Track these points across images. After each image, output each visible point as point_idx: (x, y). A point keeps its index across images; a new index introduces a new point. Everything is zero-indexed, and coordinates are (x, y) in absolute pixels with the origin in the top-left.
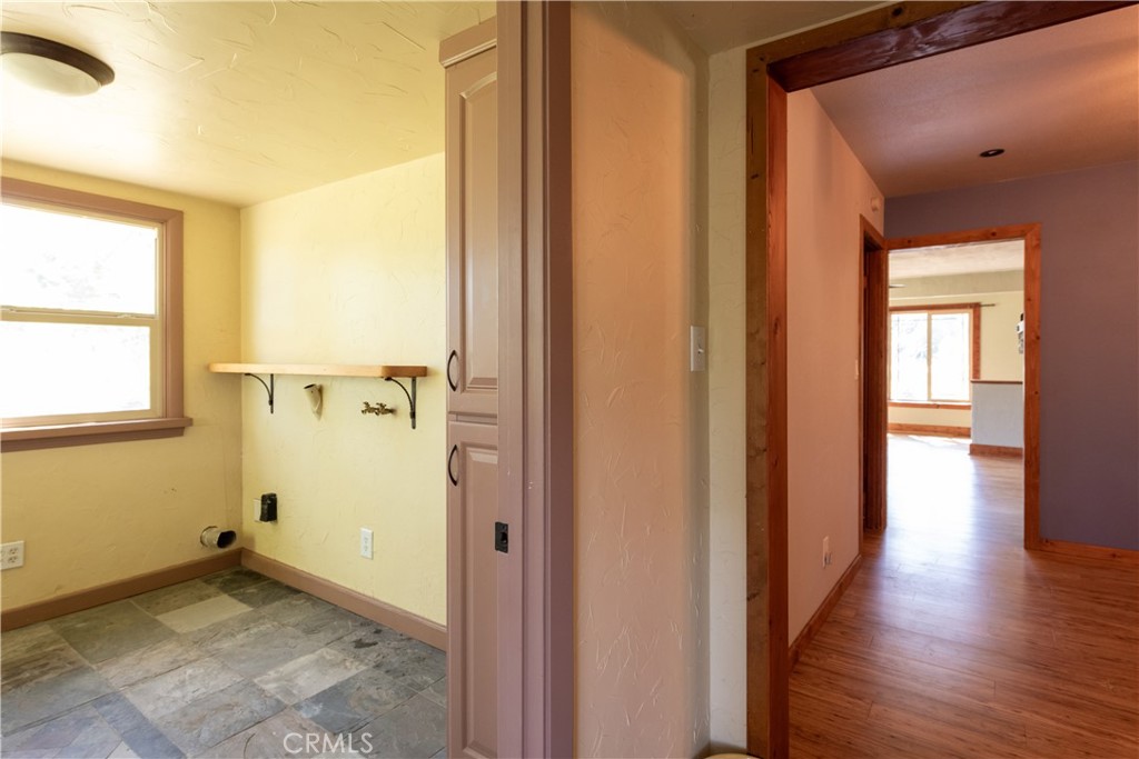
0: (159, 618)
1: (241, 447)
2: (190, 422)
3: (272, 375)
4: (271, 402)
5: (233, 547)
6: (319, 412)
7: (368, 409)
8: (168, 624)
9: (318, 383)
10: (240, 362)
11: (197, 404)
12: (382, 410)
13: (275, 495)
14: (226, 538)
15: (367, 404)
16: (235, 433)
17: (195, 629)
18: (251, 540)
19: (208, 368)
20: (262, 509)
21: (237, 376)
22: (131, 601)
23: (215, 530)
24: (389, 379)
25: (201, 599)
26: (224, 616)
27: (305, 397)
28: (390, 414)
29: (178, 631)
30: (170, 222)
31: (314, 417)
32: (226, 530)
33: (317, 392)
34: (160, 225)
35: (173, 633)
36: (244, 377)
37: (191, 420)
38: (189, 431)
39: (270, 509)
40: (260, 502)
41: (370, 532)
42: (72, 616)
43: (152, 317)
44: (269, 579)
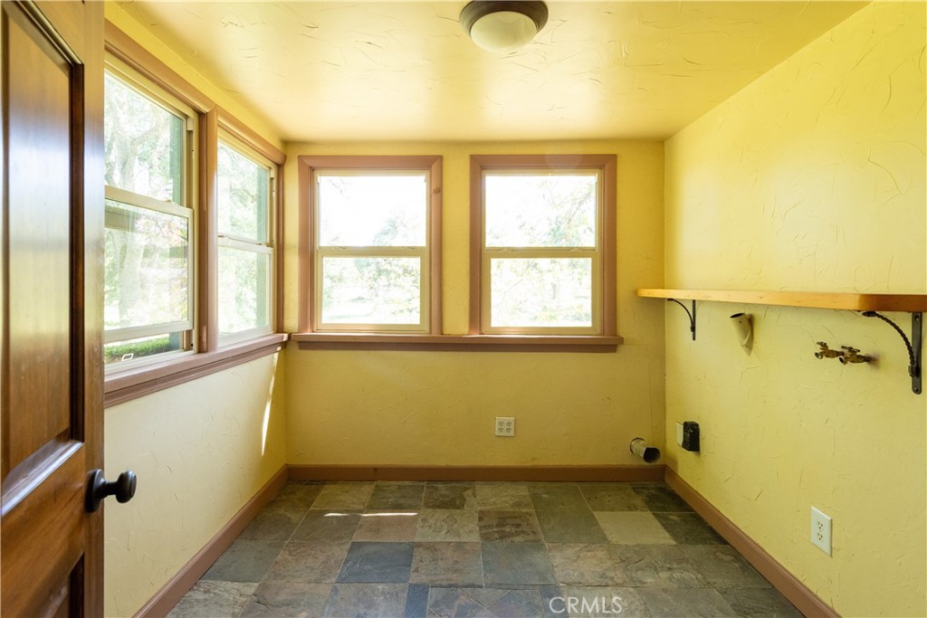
0: (597, 514)
1: (664, 368)
2: (621, 340)
3: (694, 301)
4: (693, 329)
5: (659, 462)
6: (749, 346)
7: (825, 352)
8: (602, 525)
9: (747, 312)
10: (664, 288)
11: (628, 326)
12: (850, 356)
13: (697, 425)
14: (651, 454)
15: (824, 345)
16: (659, 356)
17: (623, 543)
18: (675, 462)
19: (636, 292)
20: (684, 436)
21: (661, 301)
22: (578, 486)
23: (642, 442)
24: (869, 314)
25: (630, 509)
26: (648, 540)
27: (732, 328)
28: (865, 364)
29: (609, 538)
30: (606, 166)
31: (742, 352)
32: (651, 447)
33: (747, 322)
34: (598, 170)
35: (605, 538)
36: (667, 302)
37: (622, 339)
38: (621, 349)
39: (692, 437)
40: (682, 426)
41: (830, 518)
42: (541, 484)
43: (593, 249)
44: (692, 510)
